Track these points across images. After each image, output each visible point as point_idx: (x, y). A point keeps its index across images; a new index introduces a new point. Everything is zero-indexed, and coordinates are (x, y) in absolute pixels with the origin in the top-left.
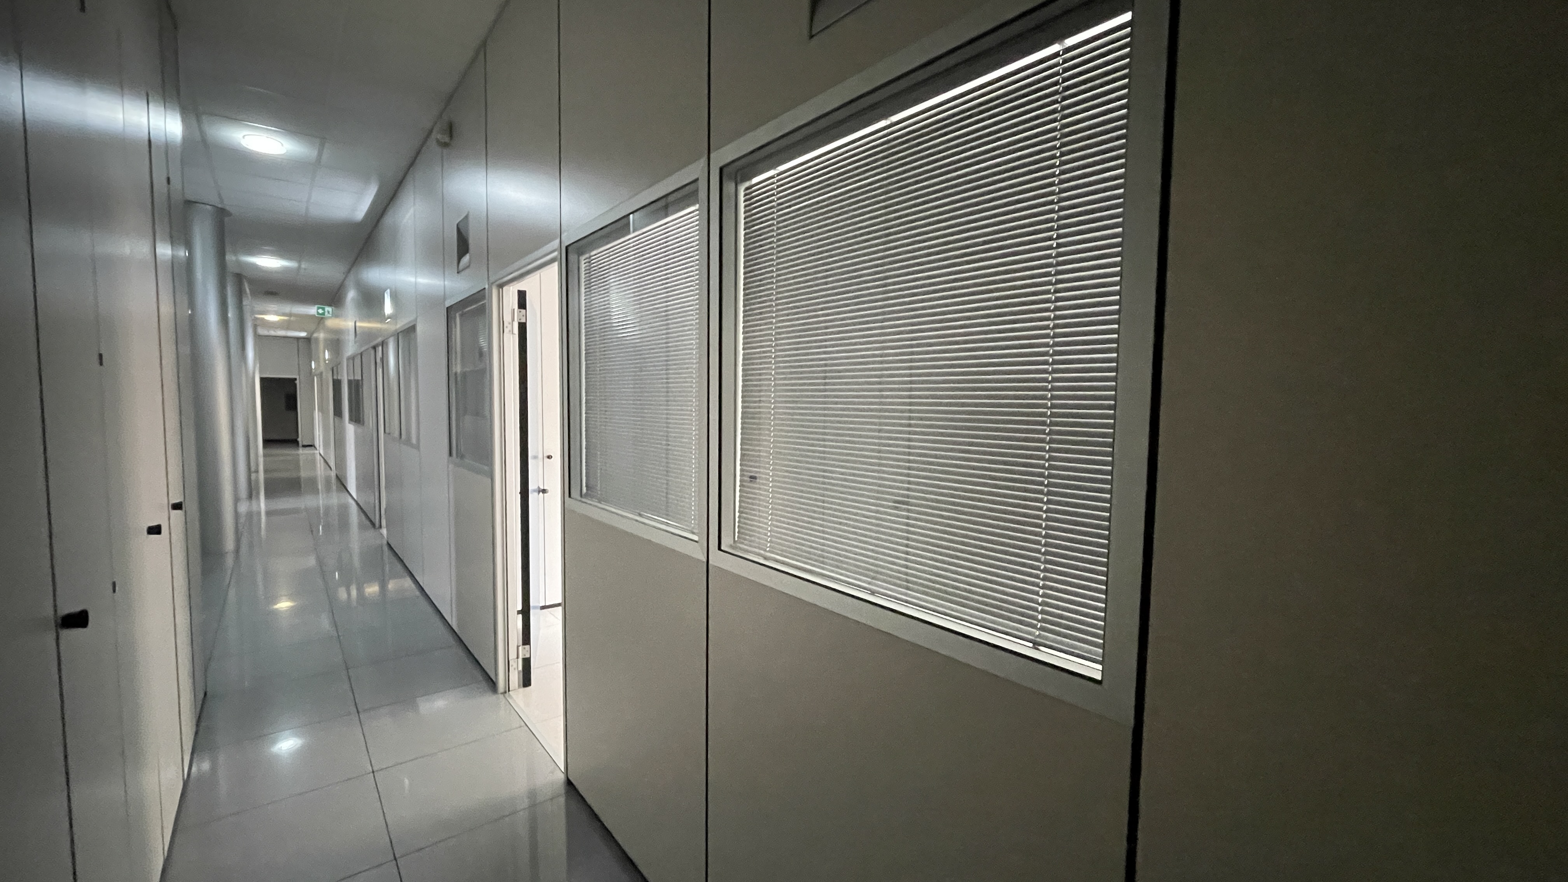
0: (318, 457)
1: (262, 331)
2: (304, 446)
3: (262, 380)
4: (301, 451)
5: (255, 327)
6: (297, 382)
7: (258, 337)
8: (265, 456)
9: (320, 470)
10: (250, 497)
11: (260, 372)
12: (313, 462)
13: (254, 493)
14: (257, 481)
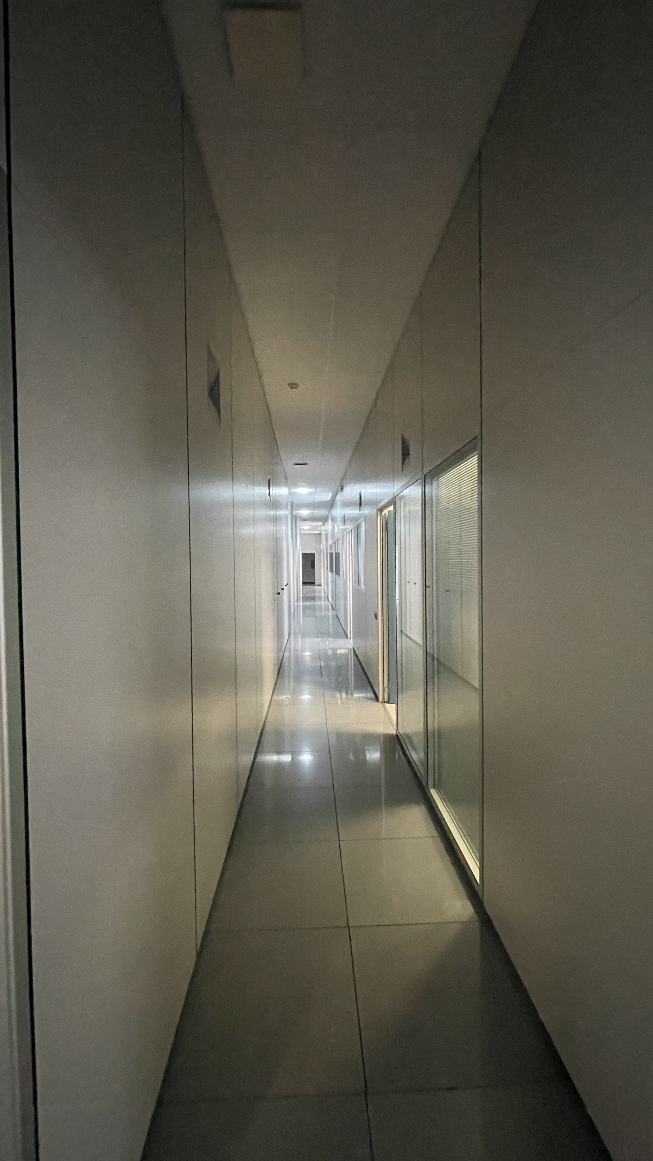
0: (322, 589)
1: (302, 532)
2: (317, 585)
3: (303, 554)
4: (316, 588)
5: (300, 531)
6: (315, 555)
7: (301, 535)
8: (303, 588)
9: (323, 594)
10: (297, 601)
11: (302, 550)
12: (320, 592)
13: (299, 600)
14: (300, 596)
